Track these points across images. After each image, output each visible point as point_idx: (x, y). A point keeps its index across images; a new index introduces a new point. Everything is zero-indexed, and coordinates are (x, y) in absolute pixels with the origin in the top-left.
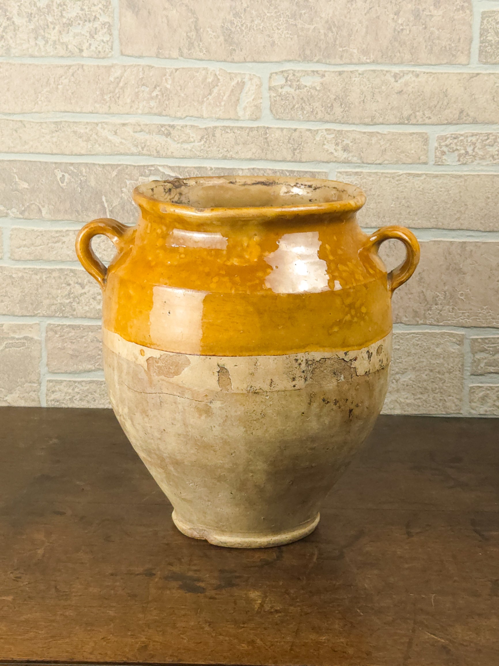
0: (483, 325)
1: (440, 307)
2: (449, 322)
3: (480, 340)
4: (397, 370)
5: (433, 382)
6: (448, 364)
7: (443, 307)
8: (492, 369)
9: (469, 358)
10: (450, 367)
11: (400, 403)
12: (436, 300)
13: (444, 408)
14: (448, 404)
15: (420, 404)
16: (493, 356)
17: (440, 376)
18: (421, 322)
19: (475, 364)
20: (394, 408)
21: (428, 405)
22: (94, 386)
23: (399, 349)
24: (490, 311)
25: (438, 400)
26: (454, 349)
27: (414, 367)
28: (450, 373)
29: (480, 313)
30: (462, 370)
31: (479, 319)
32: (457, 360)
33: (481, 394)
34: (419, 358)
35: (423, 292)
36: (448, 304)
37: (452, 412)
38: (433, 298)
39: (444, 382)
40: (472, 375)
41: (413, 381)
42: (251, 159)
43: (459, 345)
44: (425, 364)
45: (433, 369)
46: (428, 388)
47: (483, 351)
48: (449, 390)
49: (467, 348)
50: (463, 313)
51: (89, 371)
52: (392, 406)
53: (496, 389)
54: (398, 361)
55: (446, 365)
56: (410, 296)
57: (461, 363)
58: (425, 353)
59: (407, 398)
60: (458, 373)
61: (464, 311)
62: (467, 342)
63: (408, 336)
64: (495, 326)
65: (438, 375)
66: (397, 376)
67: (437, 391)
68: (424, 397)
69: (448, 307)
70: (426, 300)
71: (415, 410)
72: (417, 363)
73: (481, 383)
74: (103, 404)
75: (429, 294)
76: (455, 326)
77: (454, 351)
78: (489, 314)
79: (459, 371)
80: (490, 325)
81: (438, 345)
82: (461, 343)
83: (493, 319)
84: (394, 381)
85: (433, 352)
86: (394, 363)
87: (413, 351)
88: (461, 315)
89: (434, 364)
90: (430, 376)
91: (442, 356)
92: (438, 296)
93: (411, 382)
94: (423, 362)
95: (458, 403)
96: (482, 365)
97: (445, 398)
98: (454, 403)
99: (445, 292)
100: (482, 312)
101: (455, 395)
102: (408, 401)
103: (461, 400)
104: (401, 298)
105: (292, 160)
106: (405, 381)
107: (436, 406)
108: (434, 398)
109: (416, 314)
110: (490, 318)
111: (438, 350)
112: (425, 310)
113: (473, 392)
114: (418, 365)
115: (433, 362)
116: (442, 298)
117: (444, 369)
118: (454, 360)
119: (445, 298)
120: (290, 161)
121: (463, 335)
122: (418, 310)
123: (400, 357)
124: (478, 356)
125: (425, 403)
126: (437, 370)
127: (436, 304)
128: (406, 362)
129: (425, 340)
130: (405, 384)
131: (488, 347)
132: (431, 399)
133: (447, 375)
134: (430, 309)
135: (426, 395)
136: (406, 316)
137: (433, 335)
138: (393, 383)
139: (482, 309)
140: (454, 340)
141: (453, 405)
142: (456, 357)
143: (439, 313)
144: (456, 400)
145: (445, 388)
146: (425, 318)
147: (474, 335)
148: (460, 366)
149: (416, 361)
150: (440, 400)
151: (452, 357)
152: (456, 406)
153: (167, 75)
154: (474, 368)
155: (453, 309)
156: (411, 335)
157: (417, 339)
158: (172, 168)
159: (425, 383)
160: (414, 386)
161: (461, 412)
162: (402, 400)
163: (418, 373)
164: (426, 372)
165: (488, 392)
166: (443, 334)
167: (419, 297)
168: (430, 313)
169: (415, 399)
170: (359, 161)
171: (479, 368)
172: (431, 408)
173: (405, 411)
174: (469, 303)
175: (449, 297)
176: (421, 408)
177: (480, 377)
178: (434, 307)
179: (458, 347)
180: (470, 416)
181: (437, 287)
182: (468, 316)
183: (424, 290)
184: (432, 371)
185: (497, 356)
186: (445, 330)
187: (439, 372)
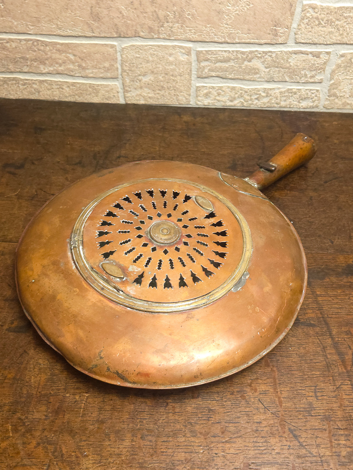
0: (207, 40)
1: (171, 24)
2: (179, 37)
3: (204, 52)
4: (139, 73)
5: (168, 82)
6: (179, 69)
7: (173, 24)
8: (214, 74)
9: (194, 65)
10: (180, 72)
11: (144, 97)
12: (167, 19)
13: (177, 101)
14: (180, 98)
15: (159, 97)
16: (215, 64)
17: (173, 78)
18: (156, 36)
19: (201, 70)
20: (139, 100)
21: (165, 98)
23: (139, 57)
24: (213, 29)
25: (173, 94)
26: (184, 58)
27: (153, 71)
28: (181, 76)
29: (205, 30)
30: (190, 74)
31: (204, 35)
32: (186, 66)
33: (205, 91)
34: (156, 64)
35: (155, 11)
36: (178, 22)
37: (184, 103)
38: (165, 17)
39: (177, 82)
40: (198, 78)
41: (153, 81)
43: (188, 55)
44: (161, 69)
45: (167, 73)
46: (165, 86)
47: (207, 60)
48: (181, 88)
49: (193, 57)
50: (190, 30)
52: (138, 98)
53: (217, 88)
54: (139, 66)
55: (178, 70)
56: (145, 15)
57: (189, 69)
58: (160, 61)
59: (149, 93)
60: (187, 76)
61: (191, 29)
62: (194, 53)
63: (146, 48)
64: (217, 41)
65: (172, 78)
66: (140, 78)
67: (172, 88)
68: (162, 93)
69: (177, 25)
70: (158, 18)
71: (155, 101)
72: (155, 68)
73: (206, 83)
75: (161, 13)
76: (184, 41)
77: (183, 59)
78: (212, 31)
79: (188, 75)
80: (213, 40)
81: (171, 55)
82: (189, 53)
83: (215, 35)
84: (138, 81)
85: (167, 60)
86: (137, 68)
87: (151, 59)
88: (188, 31)
89: (168, 69)
90: (166, 78)
91: (174, 63)
92: (168, 16)
93: (151, 82)
94: (159, 67)
95: (187, 97)
96: (206, 71)
97: (178, 94)
98: (185, 97)
99: (174, 12)
100: (206, 29)
101: (185, 92)
102: (150, 95)
103: (190, 95)
104: (138, 16)
106: (146, 81)
107: (172, 99)
108: (169, 94)
109: (151, 30)
110: (213, 34)
111: (171, 59)
112: (158, 27)
113: (199, 90)
114: (155, 70)
115: (167, 67)
116: (172, 17)
117: (176, 73)
118: (184, 67)
119: (174, 17)
121: (190, 48)
122: (152, 27)
123: (141, 64)
124: (203, 64)
125: (163, 97)
126: (171, 74)
127: (167, 22)
128: (145, 67)
129: (160, 51)
130: (146, 83)
131: (211, 57)
132: (167, 94)
133: (179, 77)
134: (162, 26)
135: (163, 92)
136: (143, 31)
137: (166, 47)
138: (137, 82)
139: (206, 27)
140: (184, 51)
141: (184, 98)
142: (185, 65)
143: (170, 30)
144: (186, 95)
145: (177, 86)
146: (159, 33)
147: (200, 48)
148: (189, 71)
149: (154, 67)
150: (174, 95)
151: (182, 64)
152: (186, 99)
154: (200, 73)
155: (182, 26)
156: (148, 47)
157: (153, 50)
159: (162, 83)
160: (154, 85)
161: (191, 103)
162: (145, 95)
163: (156, 76)
164: (163, 75)
165: (211, 90)
166: (174, 47)
167: (153, 15)
168: (163, 29)
169: (155, 94)
171: (204, 73)
172: (167, 100)
173: (148, 102)
174: (195, 22)
175: (178, 16)
176: (160, 100)
177: (205, 79)
178: (166, 25)
179: (187, 57)
180: (197, 106)
181: (168, 8)
182: (195, 32)
183: (157, 10)
184: (166, 74)
185: (218, 65)
186: (176, 43)
187: (172, 75)
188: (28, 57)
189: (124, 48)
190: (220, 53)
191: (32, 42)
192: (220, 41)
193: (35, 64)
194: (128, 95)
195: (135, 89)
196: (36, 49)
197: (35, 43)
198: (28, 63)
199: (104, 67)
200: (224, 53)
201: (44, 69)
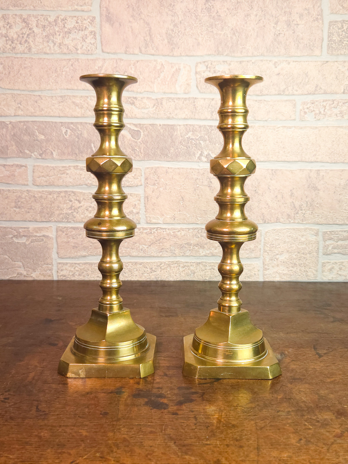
0: (331, 223)
1: (304, 212)
2: (310, 221)
3: (329, 233)
4: (277, 252)
5: (300, 260)
6: (309, 248)
7: (306, 212)
8: (336, 251)
9: (322, 244)
10: (310, 250)
11: (279, 274)
12: (301, 207)
13: (307, 276)
14: (309, 274)
15: (292, 274)
16: (337, 242)
17: (304, 256)
18: (292, 221)
19: (326, 248)
20: (275, 277)
21: (297, 274)
22: (87, 266)
23: (278, 239)
24: (335, 214)
25: (303, 271)
26: (313, 238)
27: (288, 250)
28: (310, 254)
29: (329, 215)
30: (317, 252)
31: (328, 219)
32: (314, 245)
33: (329, 267)
34: (291, 244)
35: (293, 202)
36: (309, 210)
37: (312, 278)
38: (300, 206)
39: (307, 260)
40: (324, 254)
41: (288, 259)
42: (185, 119)
43: (316, 236)
44: (294, 248)
45: (299, 251)
46: (297, 263)
47: (331, 239)
48: (310, 265)
49: (320, 238)
50: (318, 215)
51: (85, 256)
52: (274, 276)
53: (339, 264)
54: (278, 247)
55: (308, 249)
56: (285, 205)
57: (317, 247)
58: (295, 241)
59: (283, 270)
60: (315, 253)
61: (319, 214)
62: (320, 234)
63: (284, 231)
64: (338, 223)
65: (303, 255)
66: (277, 256)
67: (302, 265)
68: (294, 269)
69: (309, 212)
70: (295, 207)
71: (289, 278)
72: (289, 248)
73: (330, 260)
74: (94, 277)
75: (297, 204)
76: (313, 224)
77: (312, 240)
78: (334, 216)
79: (316, 252)
80: (335, 223)
81: (303, 236)
82: (317, 234)
83: (337, 219)
84: (275, 259)
85: (299, 240)
86: (275, 248)
88: (317, 216)
89: (300, 248)
90: (298, 256)
91: (305, 243)
92: (302, 205)
93: (286, 260)
94: (293, 247)
95: (315, 273)
96: (330, 248)
97: (307, 270)
98: (313, 273)
99: (307, 202)
100: (330, 214)
101: (313, 268)
102: (284, 272)
103: (317, 271)
104: (280, 206)
105: (211, 119)
106: (282, 260)
107: (302, 275)
108: (300, 270)
109: (289, 216)
110: (335, 218)
111: (303, 239)
112: (294, 214)
113: (324, 266)
114: (290, 249)
115: (299, 247)
116: (305, 206)
117: (306, 251)
118: (312, 245)
119: (307, 206)
120: (210, 120)
121: (318, 229)
122: (290, 214)
123: (279, 244)
124: (328, 242)
125: (295, 273)
126: (302, 252)
127: (301, 210)
128: (282, 247)
129: (295, 233)
130: (282, 261)
131: (334, 237)
132: (298, 270)
133: (308, 255)
134: (297, 213)
135: (295, 268)
136: (282, 218)
137: (299, 230)
140: (313, 233)
141: (312, 274)
142: (314, 244)
143: (303, 216)
144: (314, 271)
145: (307, 263)
146: (295, 219)
147: (325, 229)
148: (316, 249)
149: (289, 246)
150: (304, 271)
151: (312, 244)
152: (314, 274)
153: (132, 65)
154: (325, 250)
155: (312, 213)
156: (286, 230)
157: (290, 232)
158: (135, 125)
159: (294, 260)
160: (288, 262)
161: (317, 278)
162: (281, 272)
163: (290, 254)
164: (296, 254)
165: (334, 265)
166: (306, 229)
167: (291, 205)
168: (298, 215)
169: (289, 271)
170: (253, 119)
171: (328, 250)
172: (298, 276)
173: (282, 278)
174: (322, 209)
175: (309, 205)
176: (292, 277)
177: (329, 256)
178: (300, 212)
179: (316, 237)
180: (323, 281)
181: (302, 199)
182: (321, 217)
183: (294, 201)
184: (299, 253)
185: (340, 243)
186: (307, 226)
187: (303, 254)
188: (192, 242)
189: (267, 232)
190: (340, 233)
191: (197, 230)
192: (340, 223)
193: (196, 248)
194: (267, 272)
195: (273, 267)
196: (200, 236)
197: (200, 231)
198: (191, 247)
199: (250, 249)
200: (343, 233)
201: (203, 252)
